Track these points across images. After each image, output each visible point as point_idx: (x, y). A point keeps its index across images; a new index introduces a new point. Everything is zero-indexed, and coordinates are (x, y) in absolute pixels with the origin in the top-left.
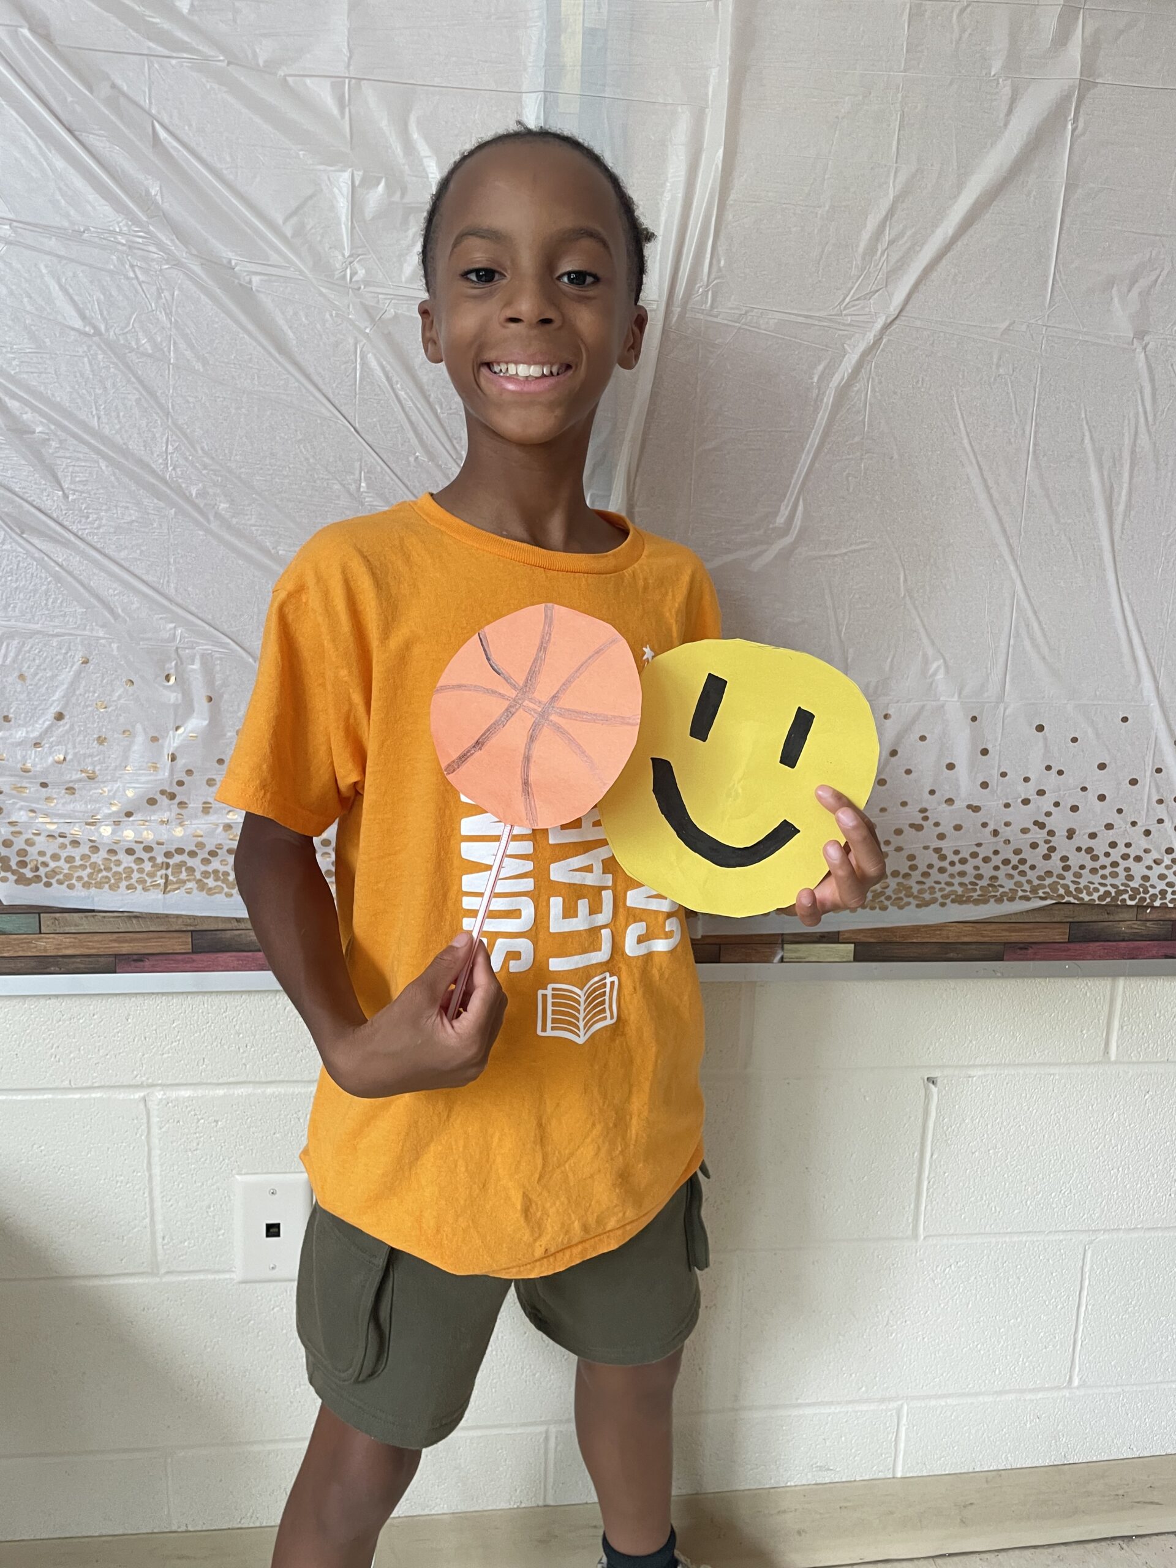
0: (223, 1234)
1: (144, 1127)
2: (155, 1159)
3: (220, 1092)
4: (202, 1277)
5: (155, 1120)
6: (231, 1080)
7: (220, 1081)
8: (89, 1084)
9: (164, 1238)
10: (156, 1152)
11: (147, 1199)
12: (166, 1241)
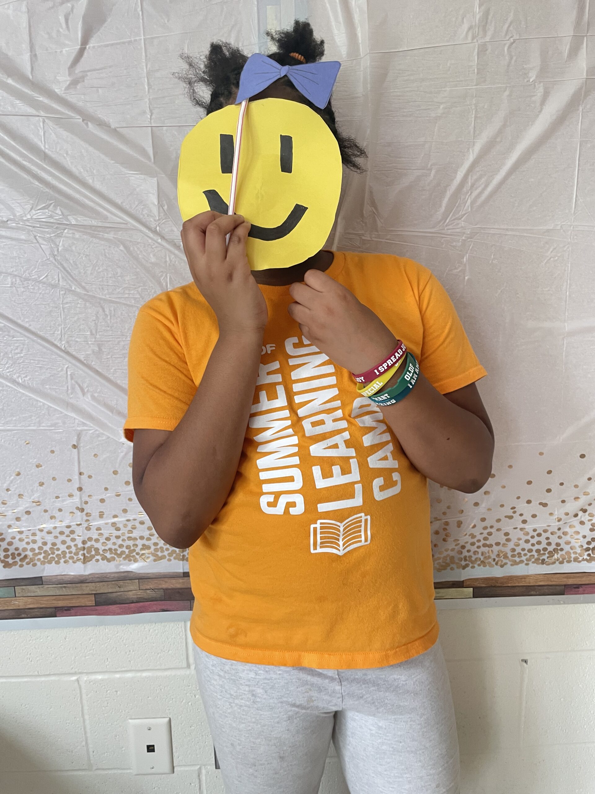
0: (125, 750)
1: (79, 695)
2: (86, 711)
3: (118, 676)
4: (116, 771)
5: (84, 691)
6: (123, 669)
7: (117, 670)
8: (48, 673)
9: (93, 752)
10: (86, 708)
11: (83, 732)
12: (94, 753)
